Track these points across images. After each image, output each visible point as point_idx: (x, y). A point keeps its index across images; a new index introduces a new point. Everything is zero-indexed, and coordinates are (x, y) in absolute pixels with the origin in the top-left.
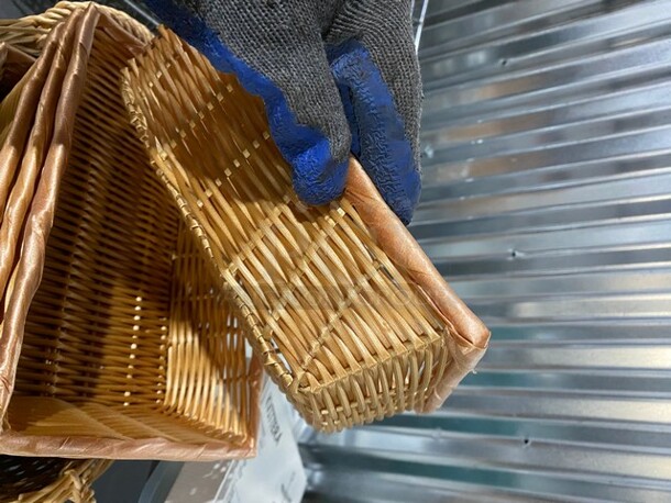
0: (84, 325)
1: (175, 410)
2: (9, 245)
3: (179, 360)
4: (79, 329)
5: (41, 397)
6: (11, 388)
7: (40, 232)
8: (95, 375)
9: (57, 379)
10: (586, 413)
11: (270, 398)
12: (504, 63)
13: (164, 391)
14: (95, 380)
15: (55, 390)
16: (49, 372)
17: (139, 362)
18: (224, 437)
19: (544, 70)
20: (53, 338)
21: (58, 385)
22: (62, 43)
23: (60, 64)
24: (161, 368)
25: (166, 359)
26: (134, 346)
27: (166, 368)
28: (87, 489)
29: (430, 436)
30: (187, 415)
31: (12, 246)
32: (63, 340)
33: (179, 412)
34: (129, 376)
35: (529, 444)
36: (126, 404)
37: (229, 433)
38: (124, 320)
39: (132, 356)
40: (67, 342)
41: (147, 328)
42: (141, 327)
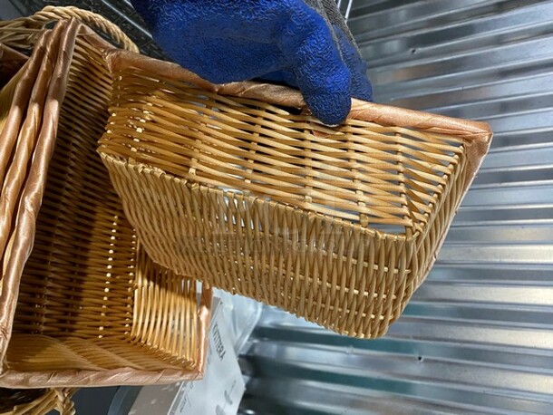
0: (67, 275)
1: (140, 340)
2: (6, 218)
3: (143, 300)
4: (62, 278)
5: (33, 335)
6: (9, 336)
7: (31, 209)
8: (75, 314)
9: (44, 319)
10: (467, 338)
11: (216, 325)
12: (414, 51)
13: (131, 325)
14: (76, 318)
15: (43, 328)
16: (38, 314)
17: (110, 303)
18: (178, 363)
19: (446, 59)
20: (41, 286)
21: (45, 324)
22: (49, 49)
23: (47, 67)
24: (129, 306)
25: (133, 298)
26: (107, 290)
27: (133, 306)
28: (68, 401)
29: (345, 352)
30: (149, 344)
31: (8, 219)
32: (49, 288)
33: (143, 342)
34: (103, 314)
35: (422, 360)
36: (100, 337)
37: (182, 359)
38: (100, 269)
39: (105, 298)
40: (52, 288)
41: (118, 275)
42: (112, 274)
